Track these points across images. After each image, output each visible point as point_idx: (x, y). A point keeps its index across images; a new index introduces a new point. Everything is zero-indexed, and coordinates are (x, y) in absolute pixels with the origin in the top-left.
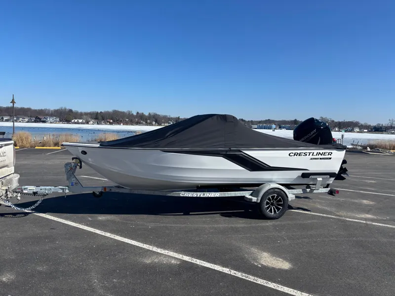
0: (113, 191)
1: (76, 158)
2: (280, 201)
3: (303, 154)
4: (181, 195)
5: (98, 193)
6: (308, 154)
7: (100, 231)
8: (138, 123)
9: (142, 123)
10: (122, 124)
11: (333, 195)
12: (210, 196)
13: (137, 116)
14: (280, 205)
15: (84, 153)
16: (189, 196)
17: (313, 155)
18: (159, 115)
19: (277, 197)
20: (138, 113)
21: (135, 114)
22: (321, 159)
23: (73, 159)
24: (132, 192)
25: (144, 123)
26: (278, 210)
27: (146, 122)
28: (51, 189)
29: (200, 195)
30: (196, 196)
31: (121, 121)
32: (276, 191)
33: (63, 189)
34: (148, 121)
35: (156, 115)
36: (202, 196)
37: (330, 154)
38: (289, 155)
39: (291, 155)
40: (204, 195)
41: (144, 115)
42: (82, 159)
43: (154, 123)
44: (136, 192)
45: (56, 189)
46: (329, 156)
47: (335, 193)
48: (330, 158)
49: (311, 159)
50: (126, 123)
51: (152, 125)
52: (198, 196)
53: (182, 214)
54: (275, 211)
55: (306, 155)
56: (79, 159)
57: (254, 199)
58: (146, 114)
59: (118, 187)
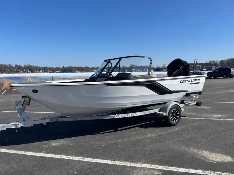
0: (60, 121)
1: (25, 97)
2: (177, 112)
3: (187, 81)
4: (116, 117)
5: (45, 124)
6: (189, 81)
7: (66, 156)
8: (17, 72)
9: (20, 72)
10: (5, 73)
11: (200, 105)
12: (136, 115)
13: (15, 67)
14: (178, 115)
15: (35, 91)
16: (122, 117)
17: (191, 81)
18: (32, 66)
19: (176, 110)
20: (16, 65)
21: (14, 66)
22: (195, 83)
23: (23, 97)
24: (76, 120)
25: (22, 72)
26: (177, 119)
27: (23, 71)
28: (4, 126)
29: (129, 115)
30: (126, 116)
31: (4, 71)
32: (175, 107)
33: (16, 125)
34: (25, 70)
35: (30, 66)
36: (130, 116)
37: (199, 80)
38: (180, 82)
39: (181, 82)
40: (132, 115)
41: (21, 66)
42: (31, 97)
43: (29, 71)
44: (80, 119)
45: (9, 125)
46: (199, 82)
47: (201, 104)
48: (199, 83)
49: (191, 84)
50: (8, 73)
51: (28, 73)
52: (128, 116)
53: (113, 130)
54: (175, 120)
55: (188, 81)
56: (29, 97)
57: (165, 114)
58: (23, 66)
59: (61, 117)
